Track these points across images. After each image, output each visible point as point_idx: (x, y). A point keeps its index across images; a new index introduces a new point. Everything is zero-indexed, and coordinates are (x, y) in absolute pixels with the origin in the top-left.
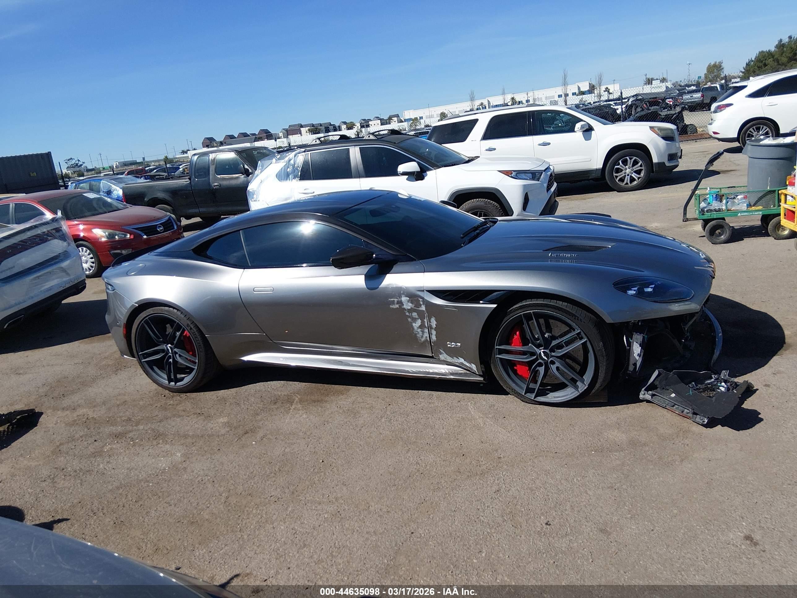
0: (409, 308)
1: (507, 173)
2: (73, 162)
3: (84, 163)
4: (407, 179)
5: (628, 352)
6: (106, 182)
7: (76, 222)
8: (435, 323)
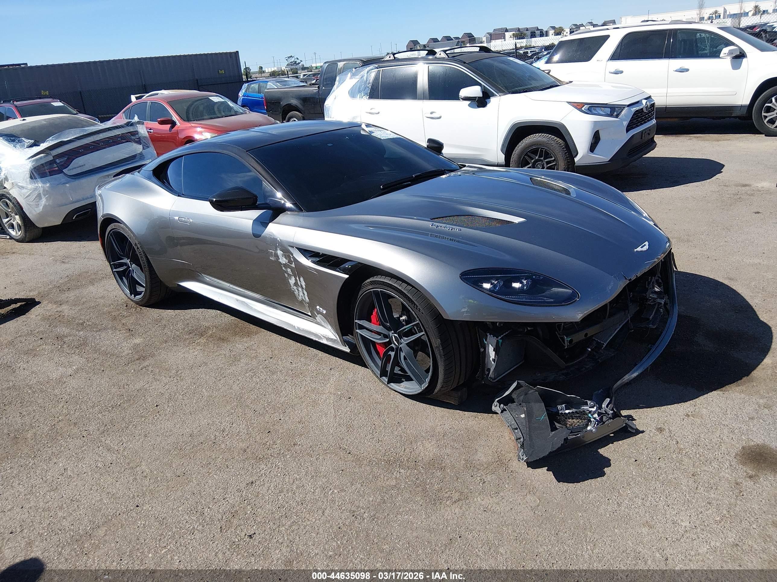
0: (284, 263)
1: (579, 106)
2: (293, 60)
3: (301, 61)
4: (469, 105)
5: (483, 356)
6: (272, 84)
7: (193, 125)
8: (304, 283)
